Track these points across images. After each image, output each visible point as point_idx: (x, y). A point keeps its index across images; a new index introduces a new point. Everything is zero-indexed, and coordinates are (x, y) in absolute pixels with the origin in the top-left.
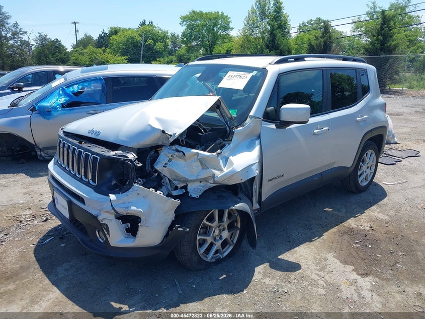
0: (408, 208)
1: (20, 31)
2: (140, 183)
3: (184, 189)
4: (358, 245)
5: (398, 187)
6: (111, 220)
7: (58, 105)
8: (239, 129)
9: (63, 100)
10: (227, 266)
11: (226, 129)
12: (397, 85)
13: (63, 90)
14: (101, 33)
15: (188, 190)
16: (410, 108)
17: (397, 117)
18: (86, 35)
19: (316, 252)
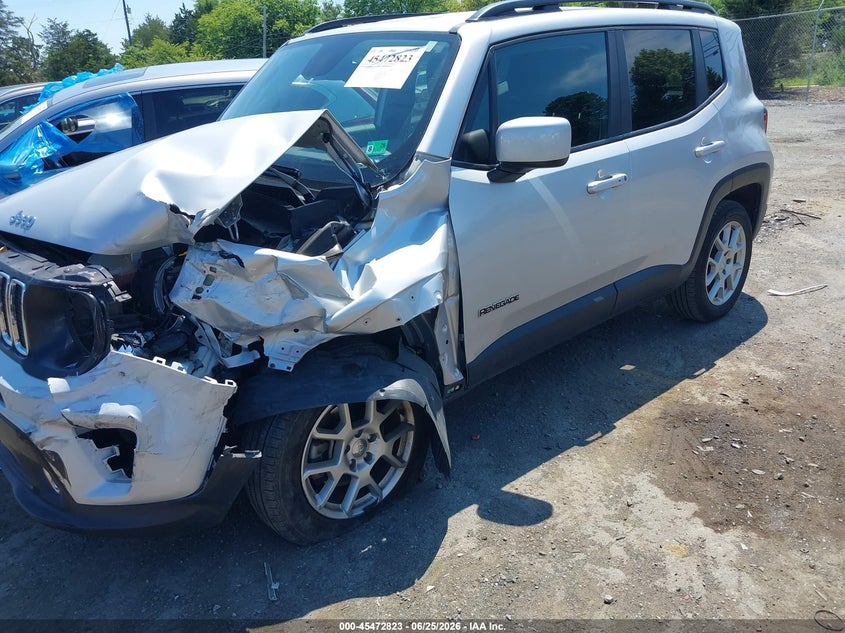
0: (827, 349)
1: (8, 18)
2: (137, 342)
3: (255, 352)
4: (710, 449)
5: (803, 300)
6: (66, 441)
7: (35, 163)
8: (391, 189)
9: (44, 151)
10: (394, 519)
11: (354, 190)
12: (797, 79)
13: (45, 128)
14: (178, 12)
15: (266, 353)
16: (825, 125)
17: (798, 144)
18: (148, 18)
19: (610, 471)
